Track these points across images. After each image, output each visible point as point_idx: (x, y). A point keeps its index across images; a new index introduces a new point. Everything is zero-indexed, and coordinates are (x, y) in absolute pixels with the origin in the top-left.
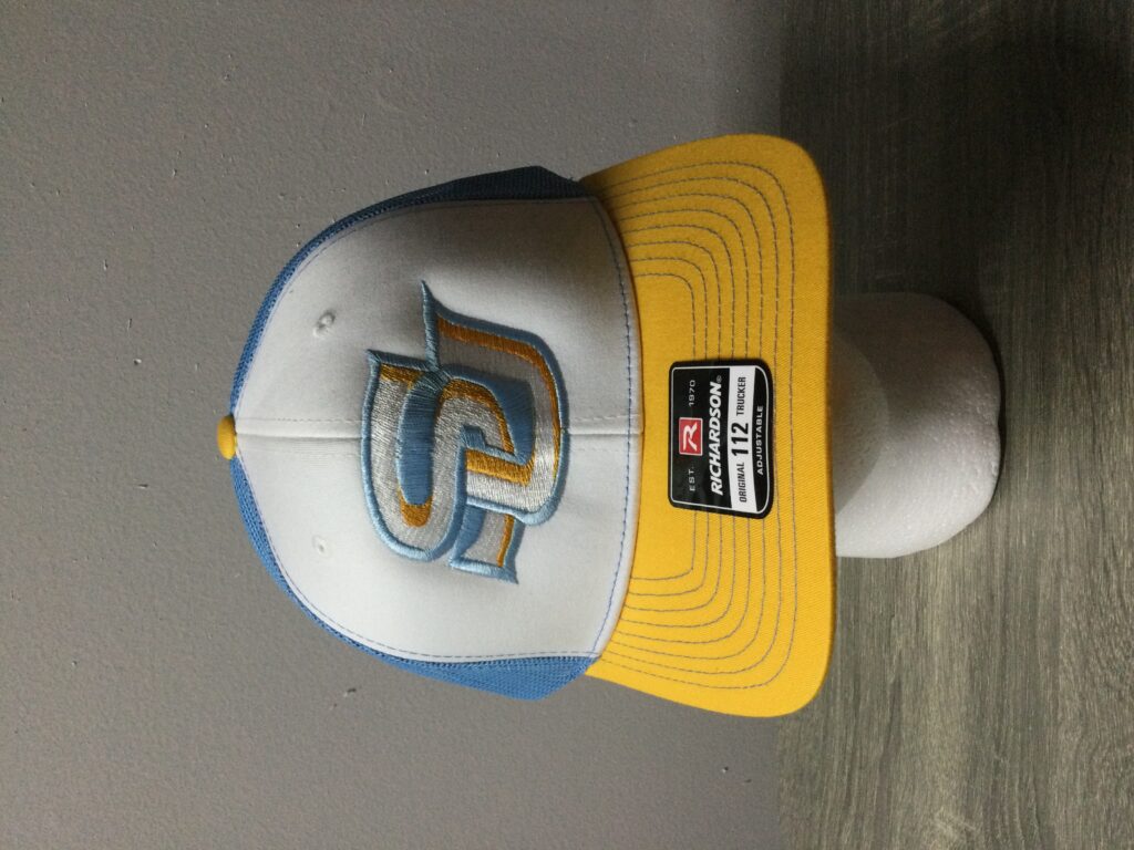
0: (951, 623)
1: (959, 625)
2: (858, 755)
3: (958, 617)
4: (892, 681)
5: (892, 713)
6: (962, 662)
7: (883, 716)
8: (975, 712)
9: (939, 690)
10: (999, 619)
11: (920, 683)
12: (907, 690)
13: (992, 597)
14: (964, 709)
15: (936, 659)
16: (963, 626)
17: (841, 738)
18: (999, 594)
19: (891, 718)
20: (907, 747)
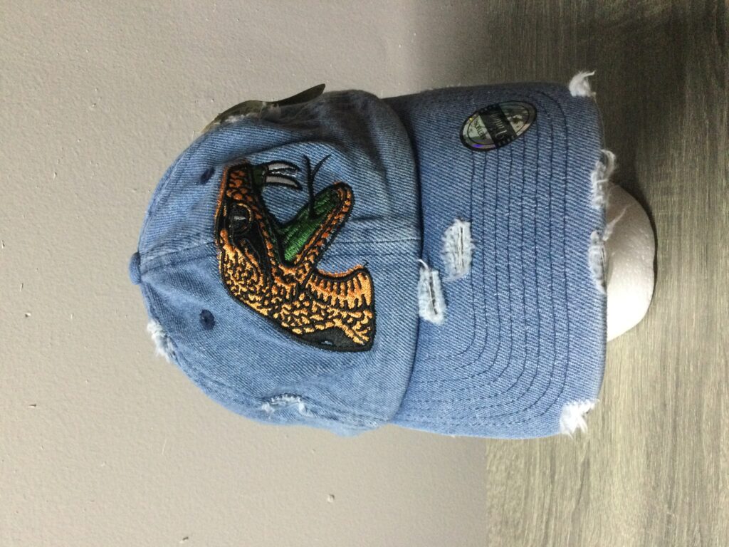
0: (632, 421)
1: (637, 423)
2: (554, 509)
3: (637, 419)
4: (582, 460)
5: (582, 482)
6: (641, 450)
7: (575, 484)
8: (651, 483)
9: (621, 467)
10: (671, 421)
11: (605, 462)
12: (594, 467)
13: (665, 405)
14: (642, 480)
15: (619, 446)
16: (641, 424)
17: (540, 498)
18: (670, 404)
19: (582, 485)
20: (595, 506)
